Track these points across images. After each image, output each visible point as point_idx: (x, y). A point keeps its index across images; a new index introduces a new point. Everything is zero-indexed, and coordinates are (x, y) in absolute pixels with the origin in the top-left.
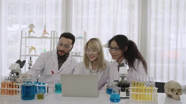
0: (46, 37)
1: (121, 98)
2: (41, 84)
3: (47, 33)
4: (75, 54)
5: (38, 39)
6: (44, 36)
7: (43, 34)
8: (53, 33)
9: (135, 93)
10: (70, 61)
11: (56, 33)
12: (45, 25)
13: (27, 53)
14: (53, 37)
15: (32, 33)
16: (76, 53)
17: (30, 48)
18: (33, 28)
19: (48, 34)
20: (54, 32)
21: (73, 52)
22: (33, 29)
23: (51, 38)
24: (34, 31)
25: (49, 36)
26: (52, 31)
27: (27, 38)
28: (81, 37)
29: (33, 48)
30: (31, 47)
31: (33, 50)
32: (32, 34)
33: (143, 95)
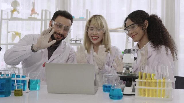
0: (35, 19)
1: (124, 95)
2: (20, 77)
3: (36, 13)
4: (74, 42)
5: (25, 22)
6: (32, 18)
7: (31, 15)
8: (44, 12)
9: (143, 87)
10: (63, 48)
11: (48, 12)
12: (33, 2)
13: (10, 41)
14: (44, 18)
15: (15, 13)
16: (76, 41)
17: (12, 33)
18: (17, 6)
19: (38, 14)
20: (46, 11)
21: (72, 39)
22: (18, 8)
23: (41, 20)
24: (19, 11)
25: (39, 17)
26: (42, 11)
27: (9, 20)
28: (83, 18)
29: (17, 34)
30: (14, 32)
31: (18, 37)
32: (15, 15)
33: (152, 90)
